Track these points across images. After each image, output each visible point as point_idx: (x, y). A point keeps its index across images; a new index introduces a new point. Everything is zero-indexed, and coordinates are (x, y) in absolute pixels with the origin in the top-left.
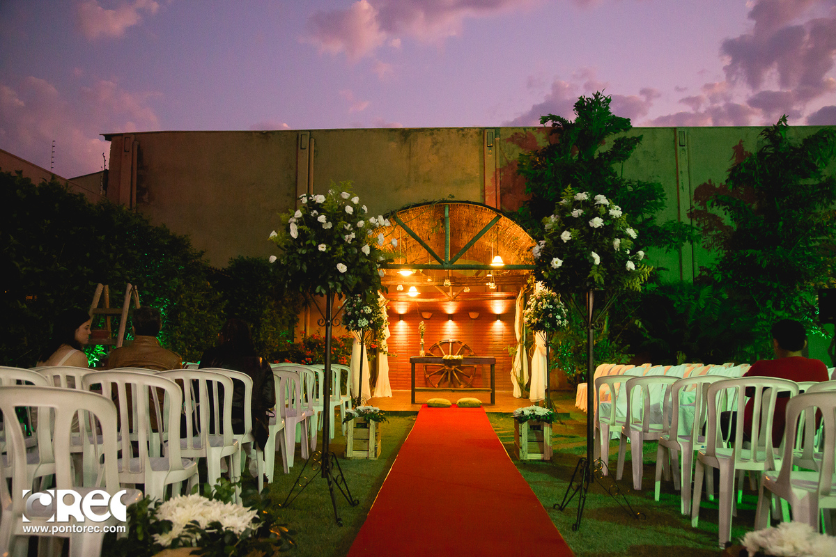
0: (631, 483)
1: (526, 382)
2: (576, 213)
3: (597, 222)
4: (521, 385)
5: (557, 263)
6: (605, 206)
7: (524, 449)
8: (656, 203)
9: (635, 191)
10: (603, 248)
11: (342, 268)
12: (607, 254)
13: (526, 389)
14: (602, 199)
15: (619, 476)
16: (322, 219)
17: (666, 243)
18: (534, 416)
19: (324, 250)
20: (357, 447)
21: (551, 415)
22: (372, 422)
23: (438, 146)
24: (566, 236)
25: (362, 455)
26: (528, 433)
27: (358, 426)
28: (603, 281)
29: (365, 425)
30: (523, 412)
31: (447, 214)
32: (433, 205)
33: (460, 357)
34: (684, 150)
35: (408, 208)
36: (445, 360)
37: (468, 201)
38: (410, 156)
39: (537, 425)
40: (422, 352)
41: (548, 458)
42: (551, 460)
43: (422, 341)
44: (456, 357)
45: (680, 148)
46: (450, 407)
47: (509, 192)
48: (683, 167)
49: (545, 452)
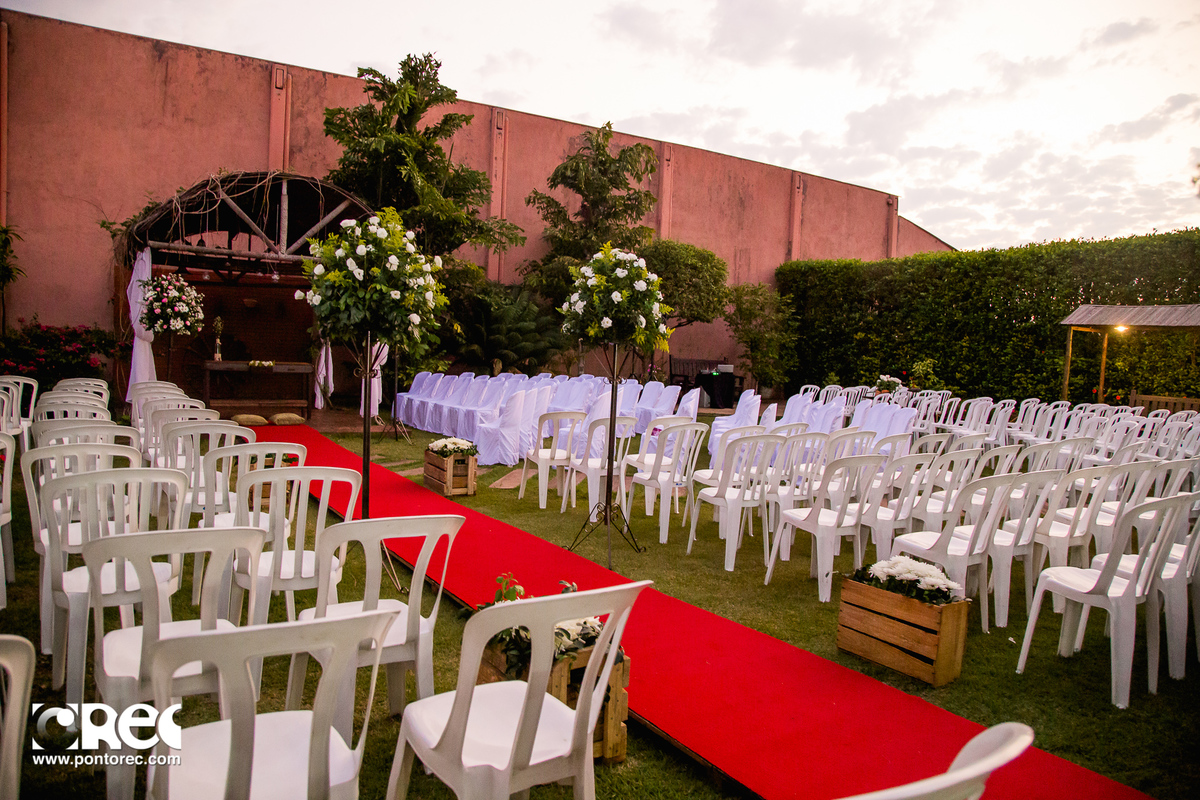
1: (331, 390)
4: (324, 393)
7: (448, 484)
8: (481, 193)
9: (458, 175)
19: (398, 297)
21: (475, 449)
23: (207, 74)
26: (454, 468)
30: (446, 446)
31: (285, 190)
32: (269, 177)
33: (270, 363)
34: (500, 134)
35: (236, 176)
36: (252, 367)
37: (313, 178)
38: (166, 81)
39: (462, 458)
40: (218, 356)
41: (471, 492)
42: (475, 494)
43: (218, 341)
44: (266, 364)
45: (496, 131)
46: (266, 425)
47: (300, 151)
48: (498, 152)
49: (469, 486)
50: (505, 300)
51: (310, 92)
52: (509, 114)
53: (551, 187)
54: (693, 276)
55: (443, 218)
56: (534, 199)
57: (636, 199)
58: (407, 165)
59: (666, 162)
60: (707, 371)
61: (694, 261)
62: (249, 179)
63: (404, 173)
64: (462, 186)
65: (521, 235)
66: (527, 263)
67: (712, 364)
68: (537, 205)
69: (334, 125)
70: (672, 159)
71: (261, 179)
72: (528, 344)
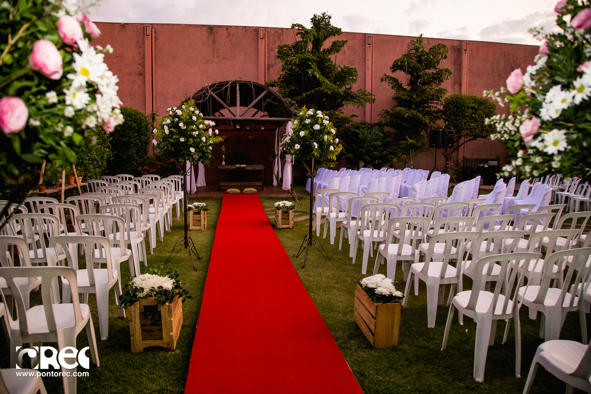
0: (329, 241)
1: (280, 177)
2: (308, 121)
3: (317, 127)
4: (277, 178)
5: (297, 146)
6: (321, 118)
7: (280, 223)
8: (353, 79)
9: (342, 71)
10: (319, 139)
11: (192, 150)
12: (321, 143)
13: (280, 182)
14: (320, 114)
15: (324, 237)
16: (181, 124)
17: (357, 103)
18: (284, 207)
19: (183, 141)
20: (195, 224)
21: (294, 206)
22: (202, 212)
23: (231, 37)
24: (302, 134)
25: (197, 228)
26: (282, 215)
27: (195, 213)
28: (319, 156)
29: (198, 213)
30: (279, 205)
31: (238, 88)
32: (230, 83)
33: (245, 166)
34: (369, 47)
35: (216, 84)
36: (236, 167)
37: (250, 81)
38: (214, 42)
39: (286, 211)
40: (224, 163)
41: (291, 227)
42: (293, 228)
43: (224, 156)
44: (242, 166)
45: (367, 46)
46: (239, 193)
47: (272, 66)
48: (369, 57)
49: (290, 224)
50: (367, 131)
51: (276, 39)
52: (374, 36)
53: (393, 71)
54: (473, 113)
55: (329, 92)
56: (386, 78)
57: (439, 74)
58: (312, 69)
59: (464, 52)
60: (482, 165)
61: (473, 105)
62: (221, 84)
63: (310, 73)
64: (344, 76)
65: (373, 97)
66: (384, 112)
67: (485, 161)
68: (387, 81)
69: (282, 53)
70: (468, 49)
71: (226, 84)
72: (376, 153)
